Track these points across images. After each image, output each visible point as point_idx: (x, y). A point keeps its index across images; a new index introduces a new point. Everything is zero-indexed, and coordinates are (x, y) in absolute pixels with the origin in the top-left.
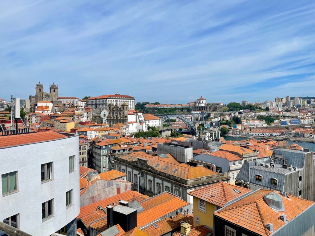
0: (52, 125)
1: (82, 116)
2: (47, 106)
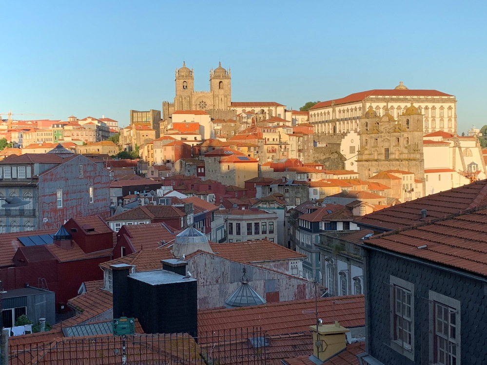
1: (283, 147)
2: (195, 122)
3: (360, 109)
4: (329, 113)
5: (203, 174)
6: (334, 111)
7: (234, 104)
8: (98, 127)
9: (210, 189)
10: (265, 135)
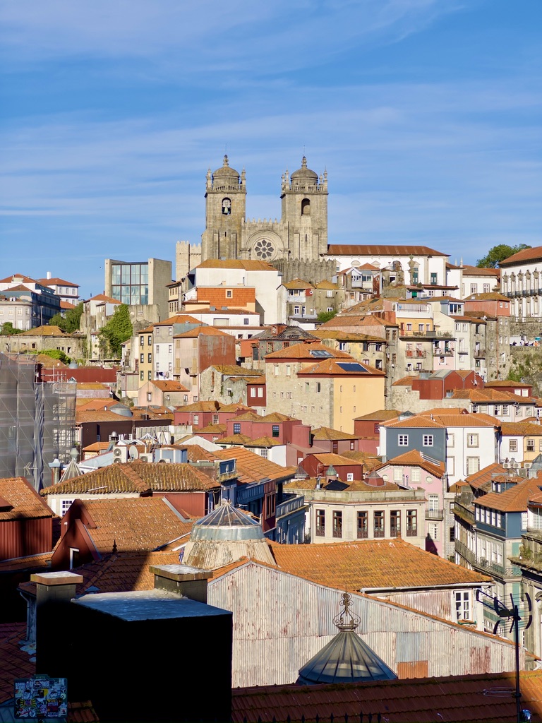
0: (253, 394)
1: (442, 344)
5: (262, 402)
7: (334, 250)
8: (35, 296)
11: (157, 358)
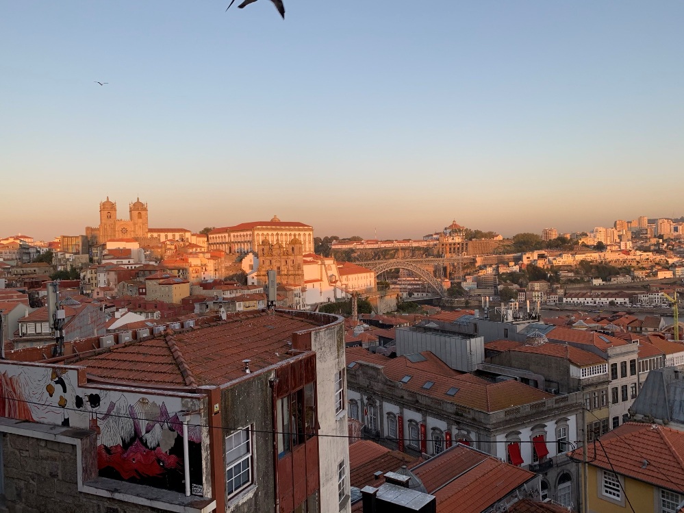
0: (141, 291)
1: (204, 268)
2: (127, 248)
3: (250, 235)
4: (225, 237)
5: (145, 294)
6: (229, 236)
7: (151, 230)
8: (20, 245)
9: (156, 307)
10: (190, 260)
11: (99, 278)
